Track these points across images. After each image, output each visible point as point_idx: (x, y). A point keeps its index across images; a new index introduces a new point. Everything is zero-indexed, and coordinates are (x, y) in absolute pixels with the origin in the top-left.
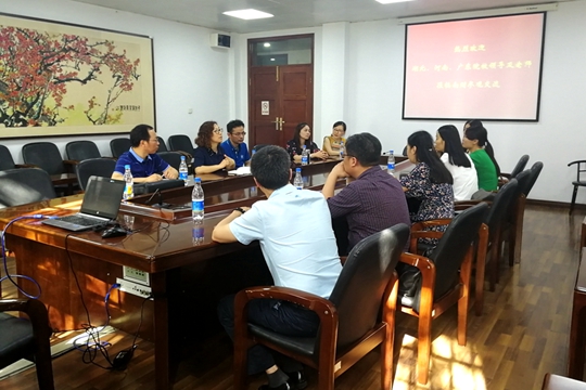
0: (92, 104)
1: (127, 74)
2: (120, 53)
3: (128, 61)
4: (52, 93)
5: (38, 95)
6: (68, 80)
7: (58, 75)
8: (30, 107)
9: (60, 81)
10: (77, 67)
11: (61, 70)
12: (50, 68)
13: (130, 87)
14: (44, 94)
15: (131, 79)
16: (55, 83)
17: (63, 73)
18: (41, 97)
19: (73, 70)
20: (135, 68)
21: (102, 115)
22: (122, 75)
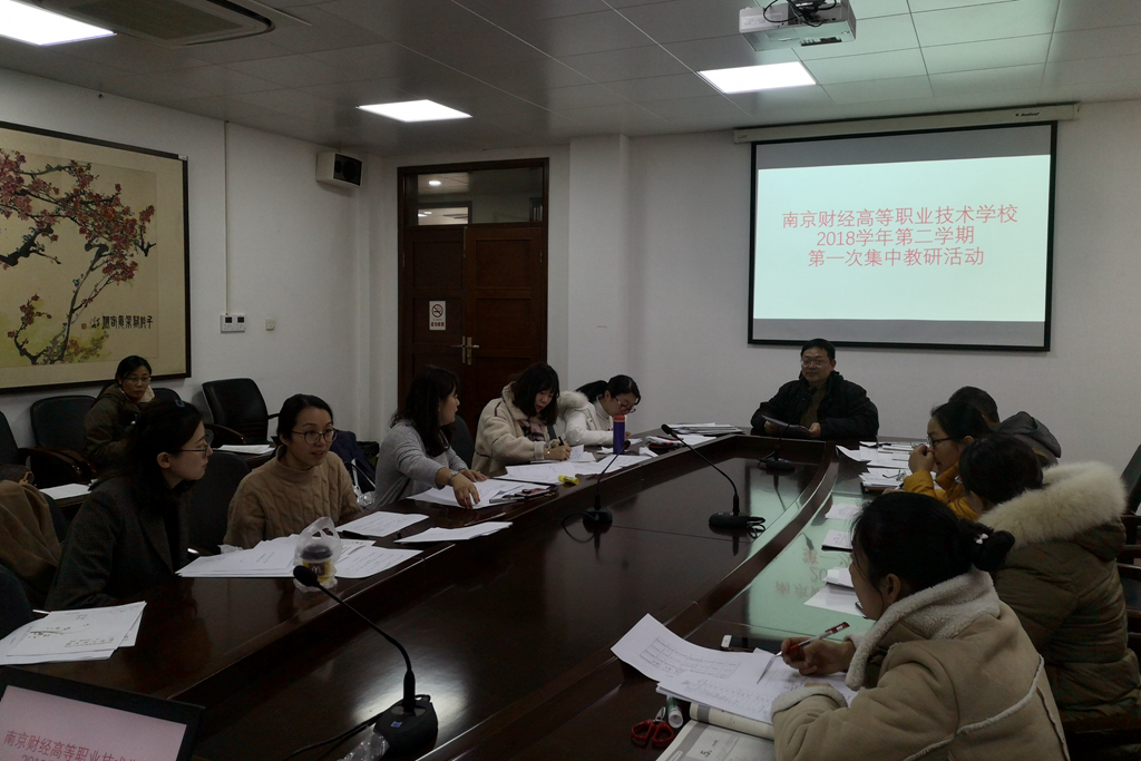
0: (29, 314)
1: (123, 241)
2: (109, 192)
3: (126, 211)
13: (128, 273)
15: (133, 255)
20: (143, 228)
21: (54, 341)
22: (110, 244)
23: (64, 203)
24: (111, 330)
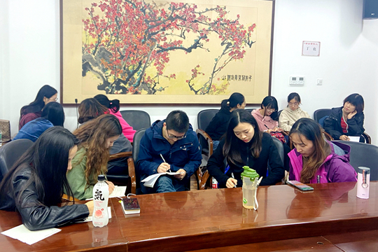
0: (195, 73)
1: (239, 41)
2: (233, 18)
3: (242, 27)
4: (154, 62)
5: (140, 64)
6: (172, 49)
7: (162, 43)
8: (131, 75)
9: (164, 50)
10: (182, 35)
11: (165, 39)
12: (155, 37)
13: (241, 55)
14: (146, 63)
15: (244, 47)
16: (158, 52)
17: (168, 41)
18: (143, 66)
19: (178, 39)
20: (249, 35)
21: (205, 85)
22: (233, 43)
23: (212, 25)
24: (231, 81)
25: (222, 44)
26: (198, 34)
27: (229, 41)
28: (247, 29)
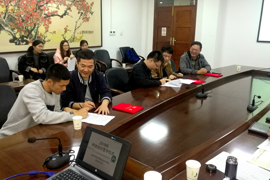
0: (66, 30)
1: (87, 11)
3: (87, 4)
4: (43, 24)
5: (35, 25)
6: (53, 16)
7: (46, 12)
8: (30, 32)
9: (48, 16)
10: (57, 7)
11: (48, 9)
12: (42, 8)
13: (88, 20)
14: (38, 24)
15: (89, 15)
16: (45, 17)
17: (50, 11)
18: (37, 26)
19: (56, 10)
20: (91, 8)
22: (84, 12)
23: (73, 2)
24: (84, 34)
25: (79, 13)
26: (66, 7)
27: (82, 11)
28: (90, 5)
